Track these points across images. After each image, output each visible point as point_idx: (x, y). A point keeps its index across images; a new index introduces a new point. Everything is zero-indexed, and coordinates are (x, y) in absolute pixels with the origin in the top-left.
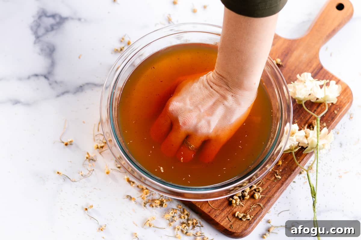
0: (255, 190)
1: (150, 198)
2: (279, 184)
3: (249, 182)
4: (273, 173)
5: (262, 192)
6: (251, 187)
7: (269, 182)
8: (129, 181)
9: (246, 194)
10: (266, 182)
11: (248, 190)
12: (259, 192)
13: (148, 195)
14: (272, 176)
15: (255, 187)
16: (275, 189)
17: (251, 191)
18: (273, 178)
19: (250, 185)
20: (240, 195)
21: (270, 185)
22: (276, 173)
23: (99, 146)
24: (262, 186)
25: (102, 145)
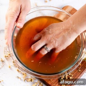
0: (70, 76)
1: (27, 78)
2: (80, 74)
3: (68, 72)
4: (77, 69)
5: (73, 76)
6: (68, 75)
7: (75, 73)
8: (18, 71)
9: (66, 77)
10: (74, 72)
11: (67, 75)
12: (71, 76)
13: (26, 76)
14: (77, 70)
15: (70, 74)
16: (78, 75)
17: (68, 76)
18: (77, 71)
19: (68, 73)
20: (64, 77)
21: (76, 74)
22: (79, 69)
23: (6, 56)
24: (73, 74)
25: (7, 55)
